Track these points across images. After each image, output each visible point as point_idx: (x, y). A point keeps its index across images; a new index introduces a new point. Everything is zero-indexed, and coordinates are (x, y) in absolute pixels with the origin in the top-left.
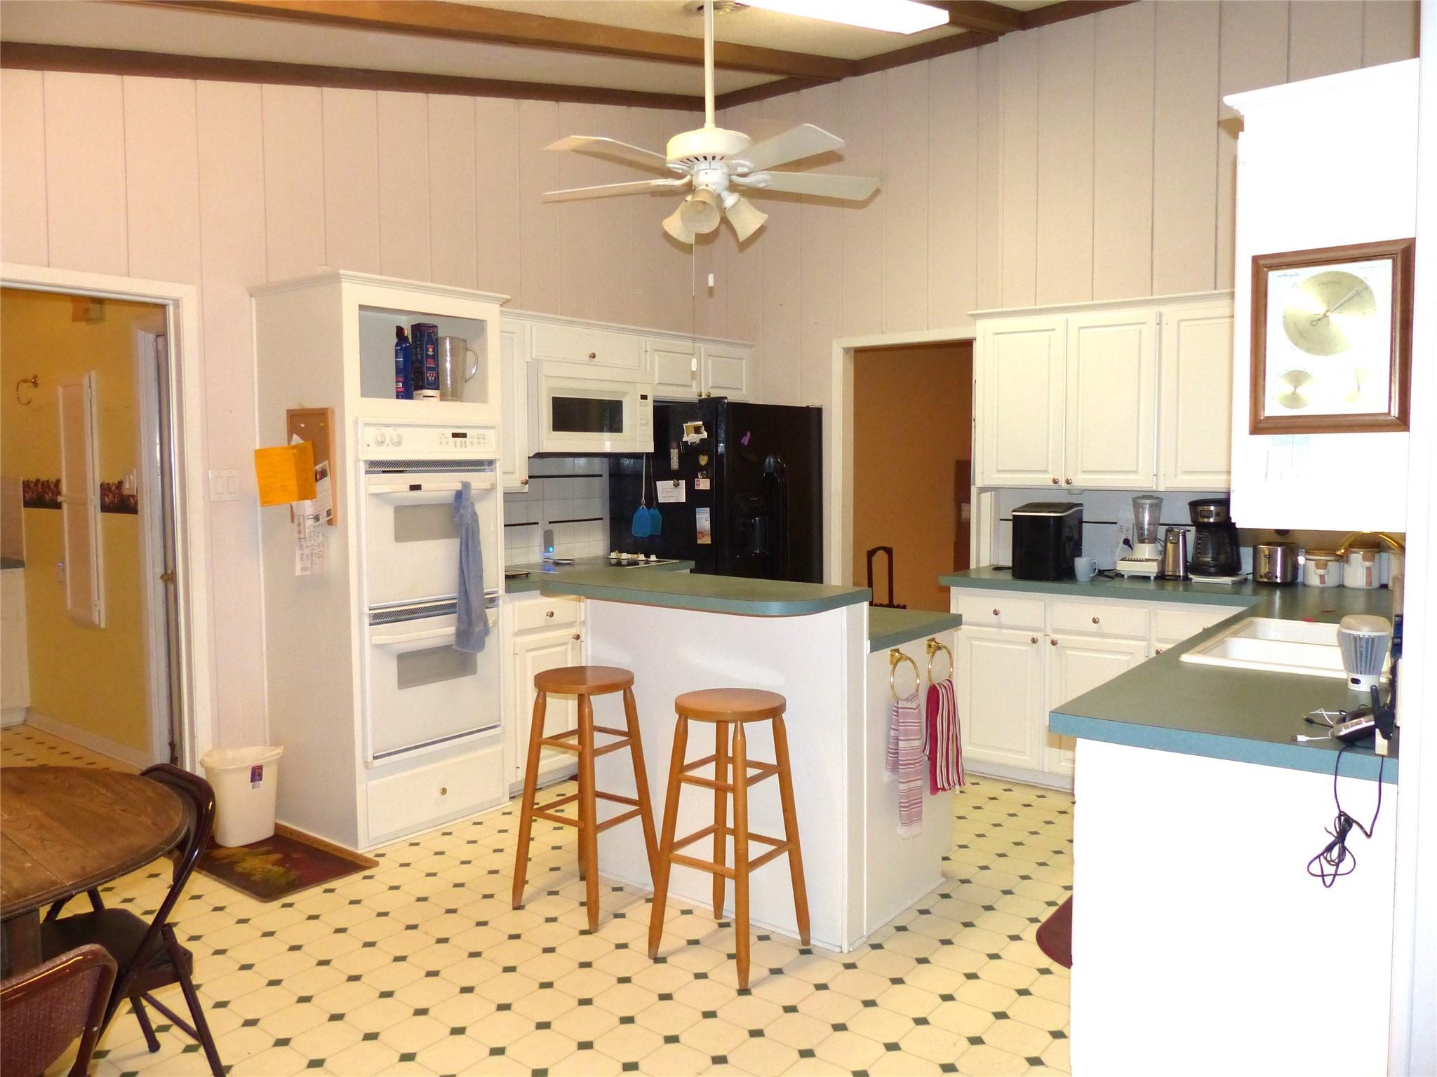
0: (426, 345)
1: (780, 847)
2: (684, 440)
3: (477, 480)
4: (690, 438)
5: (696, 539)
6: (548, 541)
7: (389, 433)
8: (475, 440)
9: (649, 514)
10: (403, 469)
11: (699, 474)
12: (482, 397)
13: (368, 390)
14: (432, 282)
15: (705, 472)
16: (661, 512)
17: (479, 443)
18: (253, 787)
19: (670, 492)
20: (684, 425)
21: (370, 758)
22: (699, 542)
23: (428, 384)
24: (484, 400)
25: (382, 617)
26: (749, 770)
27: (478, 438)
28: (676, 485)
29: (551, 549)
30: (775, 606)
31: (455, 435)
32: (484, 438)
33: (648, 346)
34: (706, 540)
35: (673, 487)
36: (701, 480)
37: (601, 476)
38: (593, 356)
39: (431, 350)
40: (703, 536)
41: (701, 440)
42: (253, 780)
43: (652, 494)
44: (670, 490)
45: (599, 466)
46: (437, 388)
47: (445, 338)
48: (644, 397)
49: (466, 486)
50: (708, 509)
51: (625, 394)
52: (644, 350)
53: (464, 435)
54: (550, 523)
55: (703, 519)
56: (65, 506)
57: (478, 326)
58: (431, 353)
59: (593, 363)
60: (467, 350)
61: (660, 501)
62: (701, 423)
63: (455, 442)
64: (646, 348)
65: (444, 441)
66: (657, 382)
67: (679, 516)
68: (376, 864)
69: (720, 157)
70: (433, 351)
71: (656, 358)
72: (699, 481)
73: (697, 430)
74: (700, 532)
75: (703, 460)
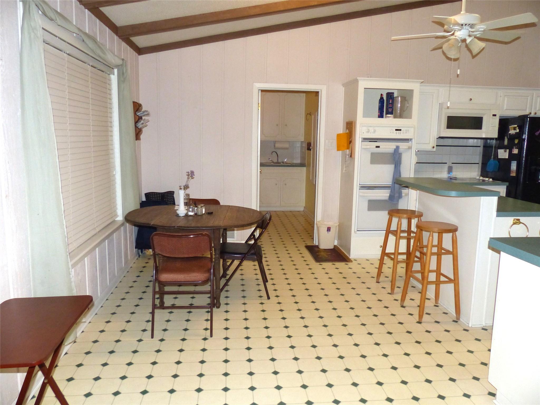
0: (389, 100)
1: (450, 281)
2: (509, 133)
3: (402, 146)
4: (512, 132)
5: (510, 173)
6: (450, 170)
7: (371, 129)
8: (405, 132)
9: (494, 162)
10: (376, 141)
11: (514, 147)
12: (409, 117)
13: (366, 115)
14: (389, 78)
15: (516, 146)
16: (499, 162)
17: (406, 133)
18: (327, 233)
19: (503, 154)
20: (510, 127)
21: (356, 230)
22: (511, 175)
23: (389, 113)
24: (410, 117)
25: (363, 187)
26: (442, 251)
27: (406, 131)
28: (506, 151)
29: (451, 173)
30: (453, 193)
31: (396, 130)
32: (408, 131)
33: (502, 94)
34: (513, 174)
35: (504, 152)
36: (515, 149)
37: (480, 147)
38: (471, 99)
39: (391, 101)
40: (513, 173)
41: (516, 133)
42: (328, 231)
43: (496, 154)
44: (503, 153)
45: (480, 143)
46: (392, 114)
47: (398, 97)
48: (494, 115)
49: (398, 147)
50: (516, 162)
51: (484, 114)
52: (500, 96)
53: (400, 130)
54: (452, 163)
55: (514, 166)
56: (312, 150)
57: (411, 92)
58: (391, 102)
59: (471, 102)
60: (405, 100)
61: (499, 158)
62: (516, 126)
63: (396, 132)
64: (501, 95)
65: (392, 132)
66: (505, 109)
67: (505, 164)
68: (352, 261)
69: (465, 25)
70: (392, 101)
71: (506, 99)
72: (514, 150)
73: (515, 129)
74: (512, 171)
75: (516, 141)
